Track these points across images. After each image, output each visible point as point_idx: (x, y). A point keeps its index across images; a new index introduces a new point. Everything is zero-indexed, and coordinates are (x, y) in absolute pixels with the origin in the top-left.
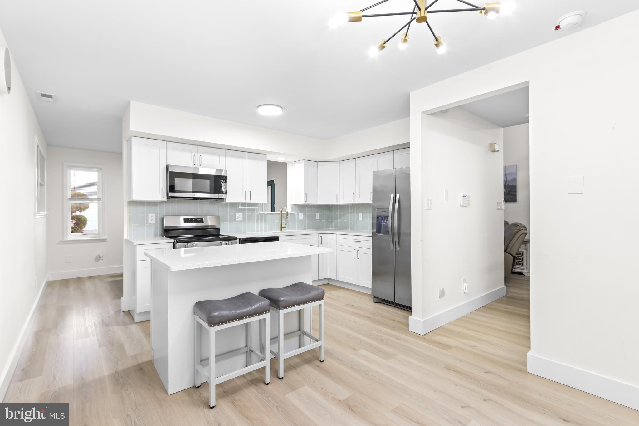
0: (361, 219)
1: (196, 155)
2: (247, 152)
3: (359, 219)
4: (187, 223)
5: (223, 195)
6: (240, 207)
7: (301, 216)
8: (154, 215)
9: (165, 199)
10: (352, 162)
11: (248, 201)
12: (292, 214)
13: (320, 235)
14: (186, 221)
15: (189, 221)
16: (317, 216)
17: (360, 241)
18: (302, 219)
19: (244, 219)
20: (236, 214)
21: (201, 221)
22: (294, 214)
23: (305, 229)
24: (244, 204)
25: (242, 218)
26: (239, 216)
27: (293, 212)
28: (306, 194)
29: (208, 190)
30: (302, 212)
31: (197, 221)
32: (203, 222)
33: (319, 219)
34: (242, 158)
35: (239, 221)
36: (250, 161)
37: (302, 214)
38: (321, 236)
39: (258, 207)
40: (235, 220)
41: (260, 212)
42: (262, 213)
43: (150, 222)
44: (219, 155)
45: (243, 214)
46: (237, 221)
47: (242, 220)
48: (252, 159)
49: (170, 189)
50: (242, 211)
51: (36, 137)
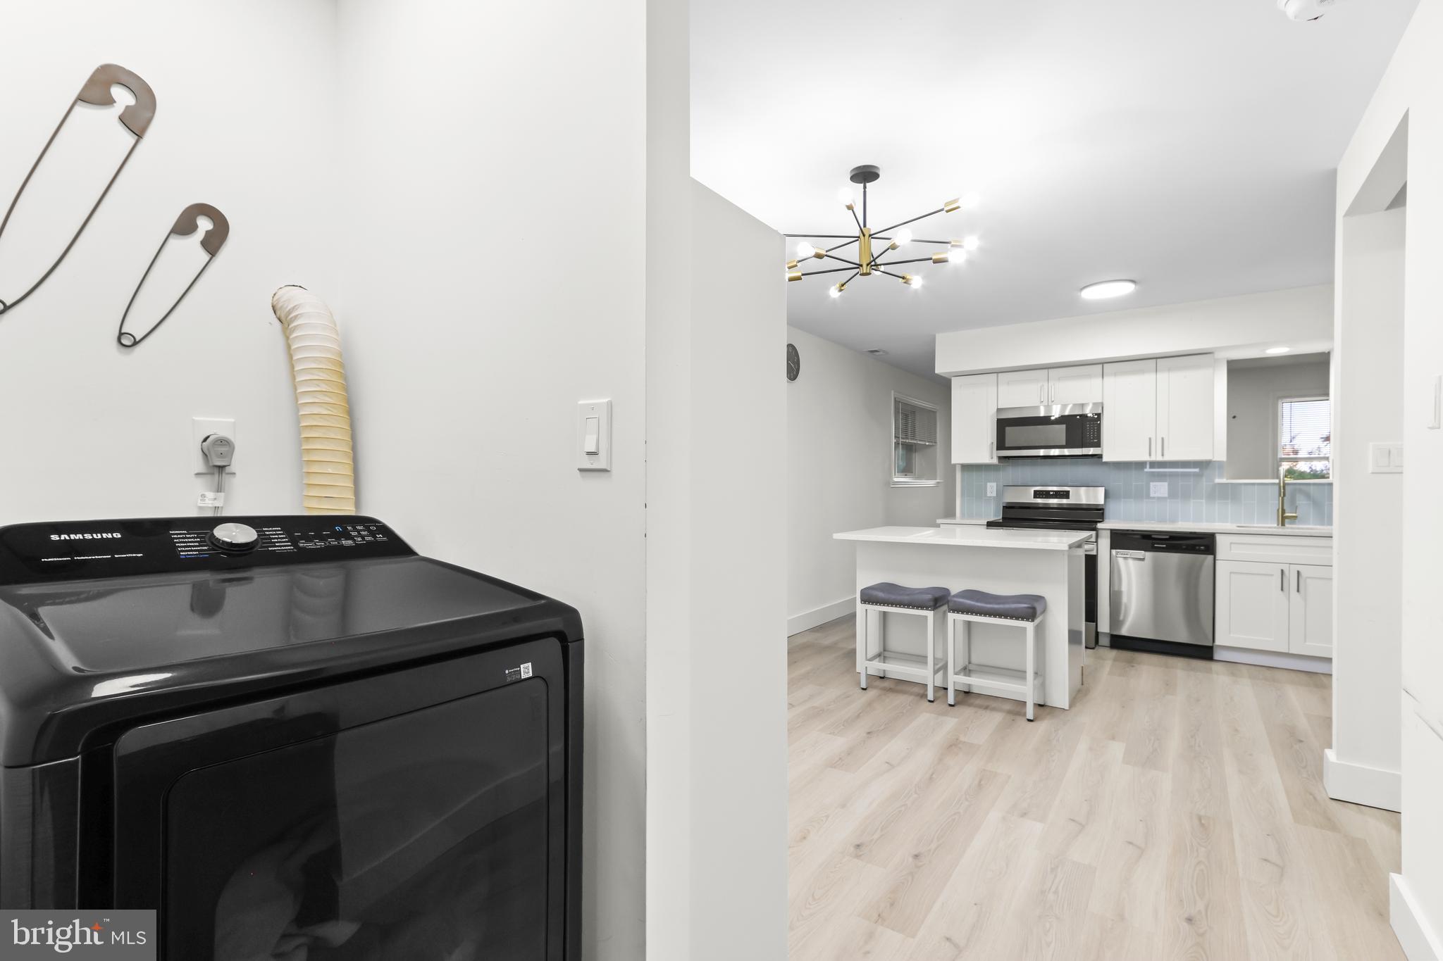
1: (1046, 384)
2: (1157, 358)
5: (1092, 448)
6: (1148, 469)
8: (994, 485)
9: (995, 461)
11: (1159, 458)
14: (1038, 494)
15: (1042, 495)
19: (1173, 494)
20: (1148, 483)
21: (1066, 495)
24: (1153, 464)
25: (1167, 492)
26: (1160, 489)
29: (1064, 443)
31: (1058, 495)
32: (1069, 497)
34: (1143, 372)
35: (1159, 498)
36: (1162, 376)
39: (1197, 470)
40: (1148, 496)
41: (1217, 481)
42: (1224, 481)
43: (989, 494)
44: (1089, 376)
45: (1166, 484)
46: (1154, 498)
47: (1166, 495)
48: (1169, 370)
49: (1001, 445)
50: (1161, 477)
51: (893, 392)
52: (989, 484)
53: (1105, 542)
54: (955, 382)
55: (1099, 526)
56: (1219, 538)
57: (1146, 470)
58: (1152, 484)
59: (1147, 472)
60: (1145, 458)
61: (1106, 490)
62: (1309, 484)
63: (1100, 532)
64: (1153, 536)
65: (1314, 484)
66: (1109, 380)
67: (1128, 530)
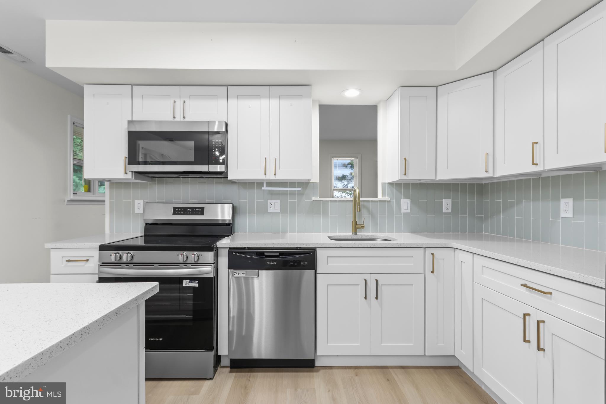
0: (570, 215)
1: (178, 101)
2: (270, 85)
4: (178, 214)
5: (219, 166)
6: (265, 188)
7: (405, 205)
8: (141, 201)
9: (130, 177)
11: (271, 176)
12: (385, 201)
13: (429, 252)
14: (177, 211)
15: (181, 211)
16: (447, 205)
17: (550, 293)
18: (408, 211)
19: (284, 210)
20: (265, 200)
21: (201, 211)
22: (389, 201)
23: (415, 231)
24: (270, 184)
25: (280, 208)
26: (274, 205)
27: (387, 198)
28: (405, 159)
29: (193, 159)
30: (407, 197)
31: (193, 211)
32: (202, 214)
33: (450, 211)
34: (258, 97)
35: (274, 213)
36: (275, 102)
37: (408, 201)
38: (433, 254)
39: (300, 189)
40: (266, 212)
41: (314, 198)
42: (318, 199)
43: (136, 211)
44: (215, 97)
45: (279, 201)
46: (270, 213)
47: (279, 211)
48: (280, 97)
49: (132, 159)
50: (274, 195)
51: (69, 116)
52: (137, 202)
53: (223, 261)
54: (88, 90)
55: (219, 244)
56: (319, 252)
57: (263, 188)
58: (269, 201)
59: (265, 190)
60: (261, 176)
61: (233, 207)
62: (368, 201)
63: (219, 251)
64: (266, 254)
65: (372, 201)
66: (232, 102)
67: (244, 248)
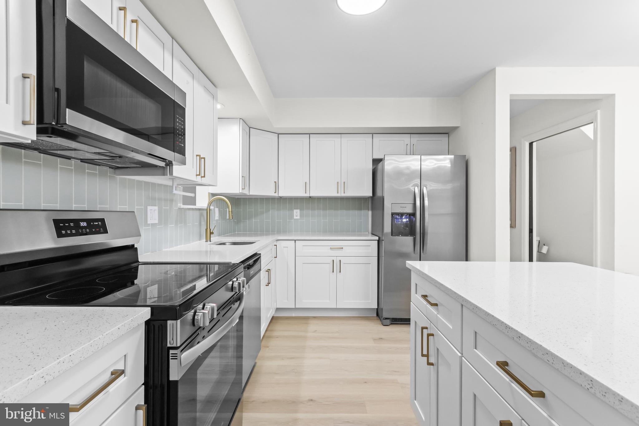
0: (298, 217)
2: (199, 68)
3: (295, 218)
4: (66, 235)
10: (337, 139)
17: (343, 248)
19: (160, 220)
20: (148, 207)
21: (102, 226)
25: (157, 218)
26: (153, 214)
28: (244, 177)
32: (105, 230)
34: (193, 76)
35: (153, 225)
37: (218, 209)
40: (146, 223)
41: (179, 206)
42: (182, 206)
45: (157, 209)
46: (149, 225)
47: (157, 222)
50: (152, 200)
